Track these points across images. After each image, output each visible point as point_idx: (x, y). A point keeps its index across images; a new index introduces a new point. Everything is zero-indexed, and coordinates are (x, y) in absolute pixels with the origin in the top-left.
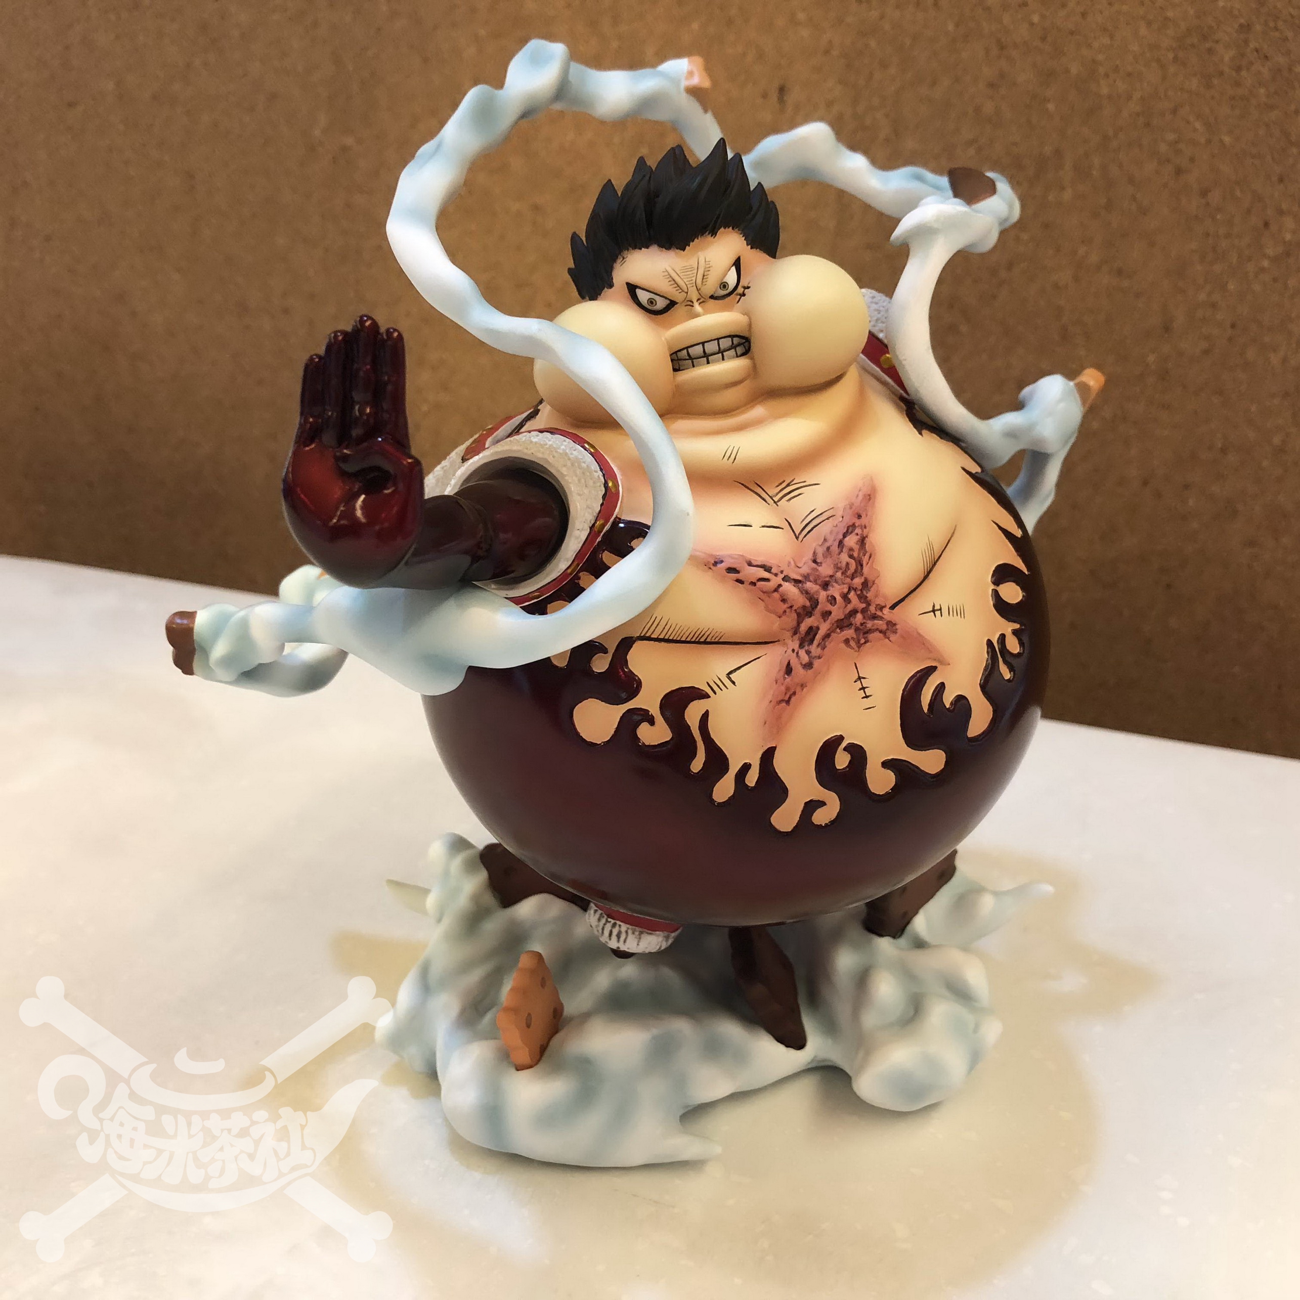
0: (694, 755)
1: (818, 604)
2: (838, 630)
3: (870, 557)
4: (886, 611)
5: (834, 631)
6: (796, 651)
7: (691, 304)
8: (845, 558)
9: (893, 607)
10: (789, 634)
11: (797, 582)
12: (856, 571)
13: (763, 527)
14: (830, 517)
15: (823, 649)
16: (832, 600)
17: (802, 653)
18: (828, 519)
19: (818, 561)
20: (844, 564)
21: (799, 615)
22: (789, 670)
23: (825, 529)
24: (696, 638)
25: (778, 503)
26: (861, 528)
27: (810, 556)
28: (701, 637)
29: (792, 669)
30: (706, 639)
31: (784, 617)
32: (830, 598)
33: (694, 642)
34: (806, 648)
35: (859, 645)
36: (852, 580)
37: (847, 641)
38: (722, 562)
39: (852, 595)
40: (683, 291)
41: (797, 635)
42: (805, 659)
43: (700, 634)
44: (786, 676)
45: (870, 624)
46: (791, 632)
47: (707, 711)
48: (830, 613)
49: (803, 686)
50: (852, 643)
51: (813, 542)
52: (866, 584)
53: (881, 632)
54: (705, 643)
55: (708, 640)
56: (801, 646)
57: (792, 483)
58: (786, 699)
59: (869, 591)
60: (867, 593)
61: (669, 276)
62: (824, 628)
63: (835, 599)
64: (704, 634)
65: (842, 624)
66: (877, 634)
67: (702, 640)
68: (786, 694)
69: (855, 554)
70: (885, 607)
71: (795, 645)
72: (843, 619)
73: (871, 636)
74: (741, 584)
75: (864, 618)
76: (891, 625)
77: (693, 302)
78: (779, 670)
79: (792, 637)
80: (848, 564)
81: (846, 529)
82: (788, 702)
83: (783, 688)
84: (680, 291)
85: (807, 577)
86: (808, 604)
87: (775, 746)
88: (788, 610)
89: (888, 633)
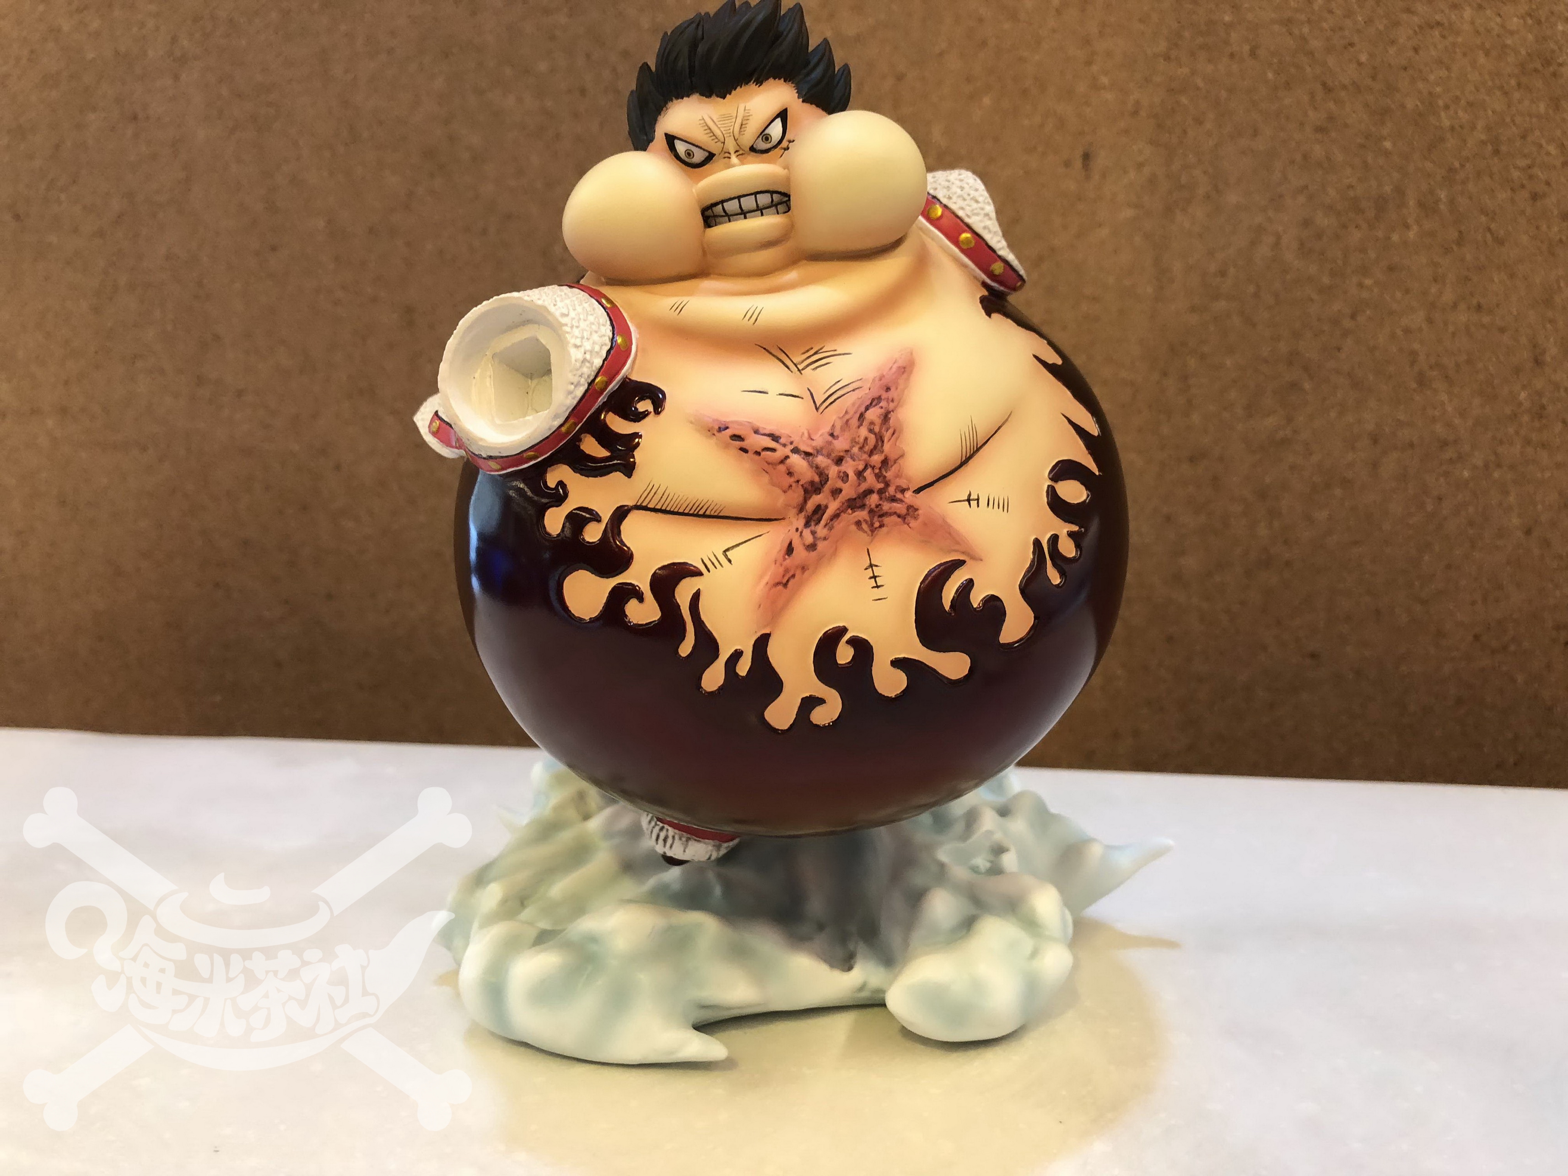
0: (682, 637)
1: (828, 480)
2: (850, 511)
3: (894, 434)
4: (908, 495)
5: (844, 511)
6: (800, 530)
7: (728, 155)
8: (864, 432)
9: (918, 491)
10: (794, 511)
11: (807, 454)
12: (875, 447)
13: (780, 394)
14: (856, 389)
15: (831, 529)
16: (845, 477)
17: (807, 533)
18: (853, 390)
19: (835, 434)
20: (862, 440)
21: (806, 491)
22: (790, 550)
23: (849, 402)
24: (695, 511)
25: (802, 372)
26: (888, 402)
27: (827, 429)
28: (700, 509)
29: (793, 548)
30: (705, 512)
31: (790, 492)
32: (842, 474)
33: (692, 515)
34: (813, 528)
35: (873, 530)
36: (870, 456)
37: (858, 523)
38: (727, 428)
39: (868, 473)
40: (719, 140)
41: (803, 514)
42: (809, 539)
43: (698, 506)
44: (787, 557)
45: (886, 506)
46: (796, 509)
47: (699, 589)
48: (841, 491)
49: (804, 569)
50: (864, 526)
51: (833, 415)
52: (885, 462)
53: (899, 516)
54: (704, 516)
55: (708, 513)
56: (807, 524)
57: (820, 351)
58: (784, 581)
59: (889, 470)
60: (886, 472)
61: (705, 124)
62: (833, 506)
63: (847, 476)
64: (703, 506)
65: (854, 504)
66: (894, 518)
67: (701, 513)
68: (784, 576)
69: (877, 429)
70: (908, 489)
71: (800, 523)
72: (855, 499)
73: (886, 520)
74: (746, 453)
75: (881, 499)
76: (912, 510)
77: (730, 153)
78: (780, 550)
79: (798, 514)
80: (866, 439)
81: (870, 401)
82: (785, 585)
83: (781, 570)
84: (716, 140)
85: (819, 451)
86: (817, 479)
87: (769, 633)
88: (794, 485)
89: (908, 519)
